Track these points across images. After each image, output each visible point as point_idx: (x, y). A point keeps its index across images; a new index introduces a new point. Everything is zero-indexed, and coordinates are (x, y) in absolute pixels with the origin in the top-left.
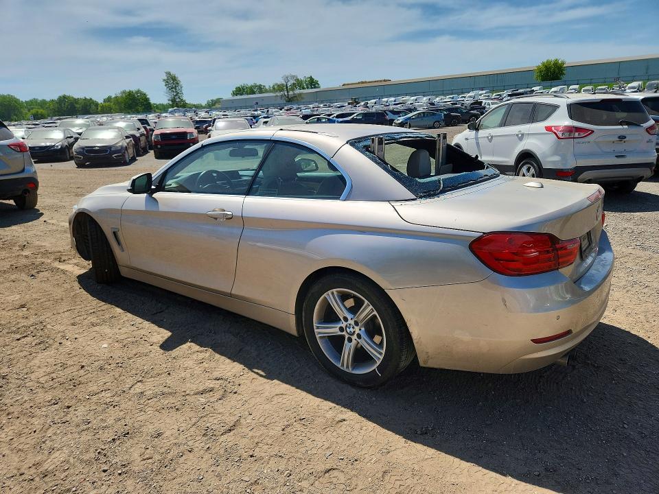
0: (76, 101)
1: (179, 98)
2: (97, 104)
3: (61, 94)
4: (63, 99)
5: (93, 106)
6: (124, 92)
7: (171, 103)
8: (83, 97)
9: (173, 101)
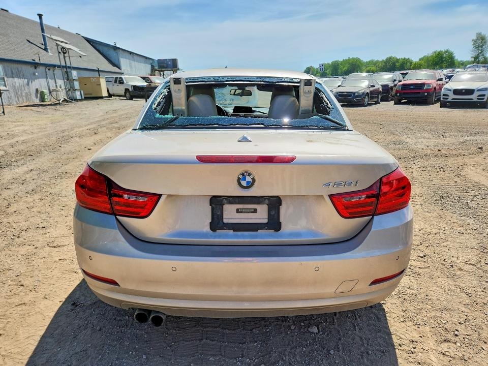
0: (397, 60)
1: (483, 55)
2: (411, 63)
3: (388, 56)
4: (389, 59)
5: (408, 64)
6: (435, 52)
7: (473, 59)
8: (403, 57)
9: (476, 58)
